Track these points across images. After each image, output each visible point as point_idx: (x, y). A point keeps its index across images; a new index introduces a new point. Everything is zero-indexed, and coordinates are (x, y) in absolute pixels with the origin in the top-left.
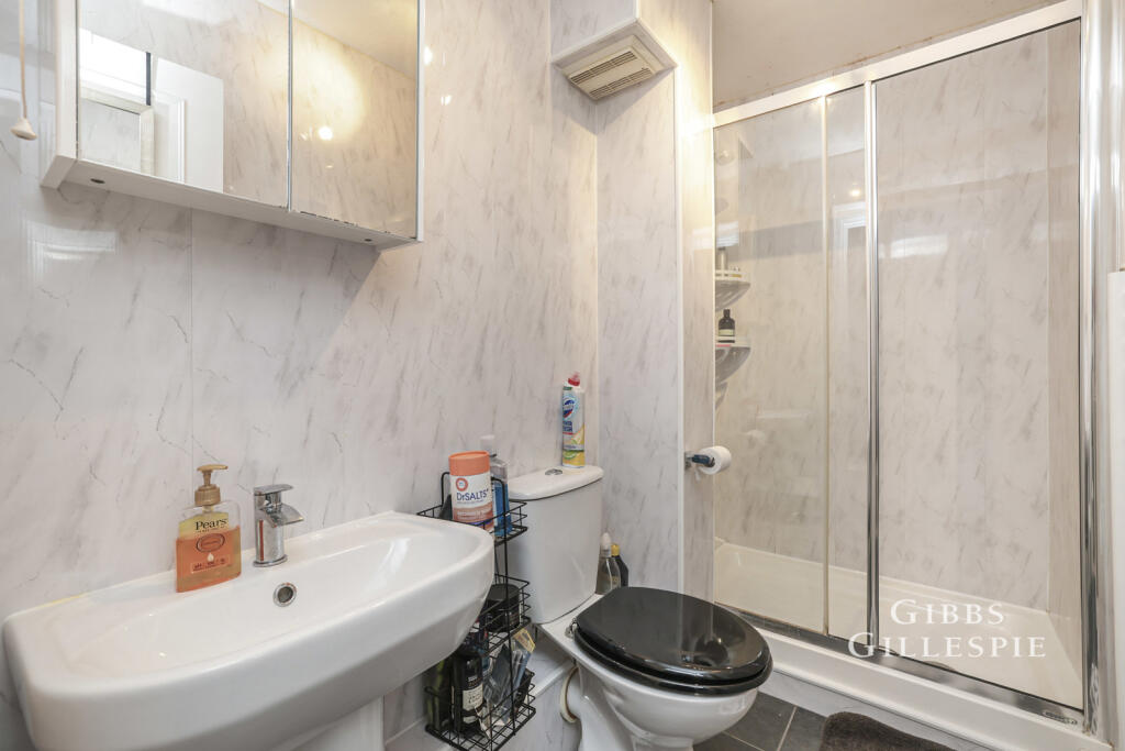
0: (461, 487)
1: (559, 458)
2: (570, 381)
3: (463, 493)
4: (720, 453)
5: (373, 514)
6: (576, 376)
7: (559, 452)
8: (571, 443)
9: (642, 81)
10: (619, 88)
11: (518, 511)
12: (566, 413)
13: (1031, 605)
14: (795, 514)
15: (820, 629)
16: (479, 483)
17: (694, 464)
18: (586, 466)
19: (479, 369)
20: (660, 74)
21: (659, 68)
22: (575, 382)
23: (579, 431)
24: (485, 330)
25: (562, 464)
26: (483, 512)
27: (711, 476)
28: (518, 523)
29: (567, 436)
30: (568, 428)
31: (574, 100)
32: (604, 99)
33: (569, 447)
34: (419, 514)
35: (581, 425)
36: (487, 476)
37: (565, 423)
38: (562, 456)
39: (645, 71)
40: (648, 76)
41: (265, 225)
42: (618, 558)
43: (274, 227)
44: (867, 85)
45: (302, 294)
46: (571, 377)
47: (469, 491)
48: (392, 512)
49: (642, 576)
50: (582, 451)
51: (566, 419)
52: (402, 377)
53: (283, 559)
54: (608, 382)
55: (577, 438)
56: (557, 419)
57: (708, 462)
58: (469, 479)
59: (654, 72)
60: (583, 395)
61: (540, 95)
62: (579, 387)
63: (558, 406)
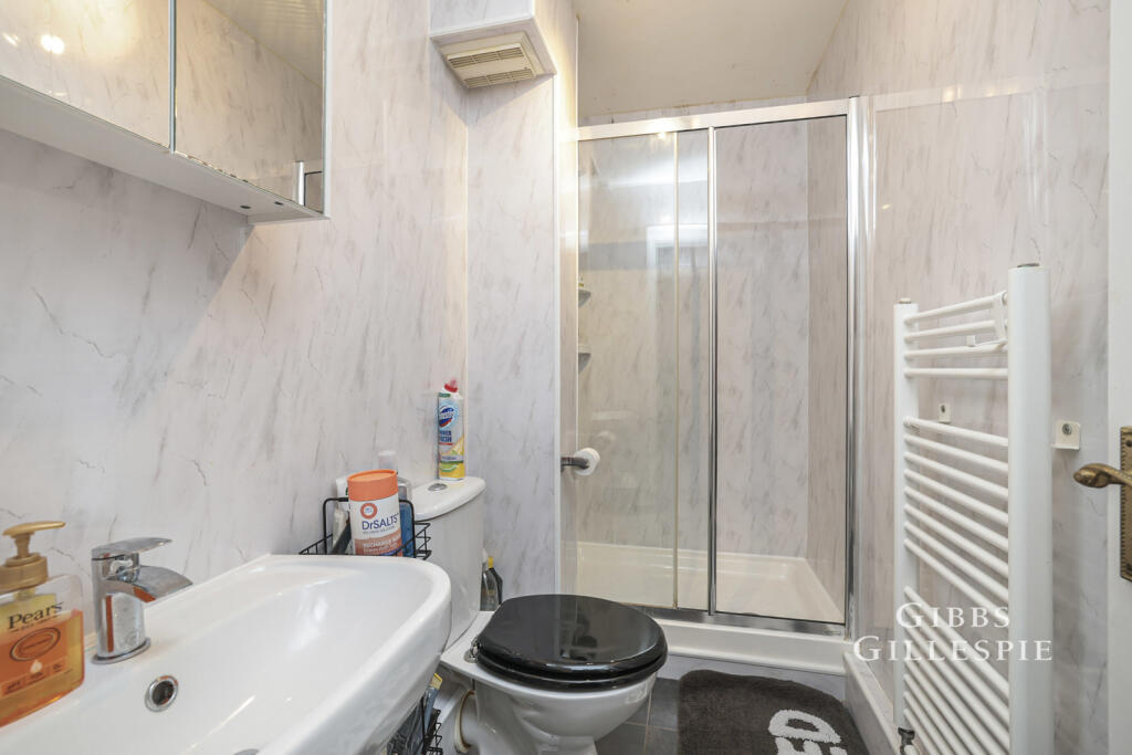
0: (368, 514)
1: (434, 469)
2: (447, 387)
3: (370, 521)
4: (590, 454)
5: (246, 561)
6: (454, 382)
7: (434, 465)
8: (450, 454)
9: (520, 81)
10: (495, 83)
11: (422, 534)
12: (443, 422)
13: (796, 555)
14: (630, 506)
15: (669, 605)
16: (388, 507)
17: (568, 468)
18: (466, 478)
19: (361, 374)
20: (541, 77)
21: (539, 71)
22: (451, 388)
23: (458, 441)
24: (367, 328)
25: (438, 478)
26: (394, 540)
27: (587, 477)
28: (423, 548)
29: (444, 448)
30: (445, 438)
31: (449, 83)
32: (479, 89)
33: (449, 458)
34: (301, 553)
35: (461, 432)
36: (396, 497)
37: (440, 432)
38: (438, 469)
39: (527, 71)
40: (527, 77)
41: (94, 163)
42: (492, 570)
43: (110, 171)
44: (711, 129)
45: (152, 271)
46: (448, 382)
47: (379, 517)
48: (268, 555)
49: (516, 584)
50: (462, 462)
51: (443, 429)
52: (279, 384)
53: (143, 646)
54: (479, 388)
55: (457, 448)
56: (433, 428)
57: (581, 464)
58: (375, 502)
59: (535, 75)
60: (462, 402)
61: (420, 69)
62: (457, 393)
63: (433, 415)
